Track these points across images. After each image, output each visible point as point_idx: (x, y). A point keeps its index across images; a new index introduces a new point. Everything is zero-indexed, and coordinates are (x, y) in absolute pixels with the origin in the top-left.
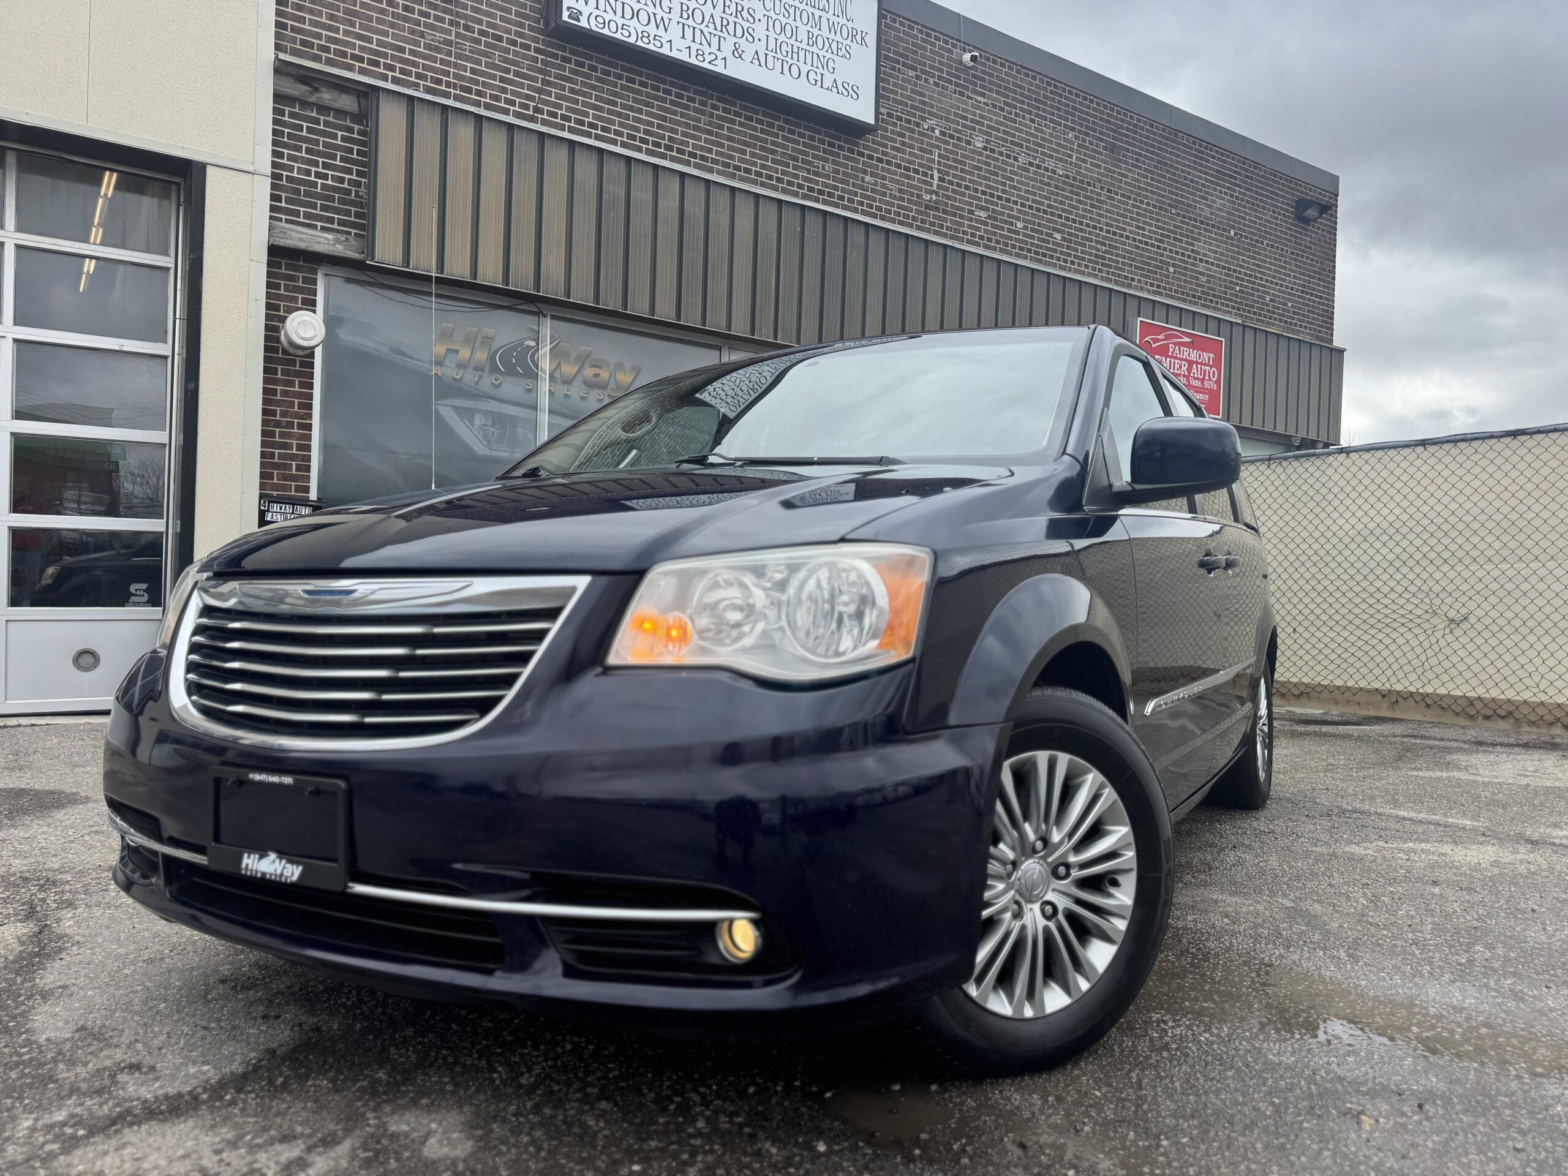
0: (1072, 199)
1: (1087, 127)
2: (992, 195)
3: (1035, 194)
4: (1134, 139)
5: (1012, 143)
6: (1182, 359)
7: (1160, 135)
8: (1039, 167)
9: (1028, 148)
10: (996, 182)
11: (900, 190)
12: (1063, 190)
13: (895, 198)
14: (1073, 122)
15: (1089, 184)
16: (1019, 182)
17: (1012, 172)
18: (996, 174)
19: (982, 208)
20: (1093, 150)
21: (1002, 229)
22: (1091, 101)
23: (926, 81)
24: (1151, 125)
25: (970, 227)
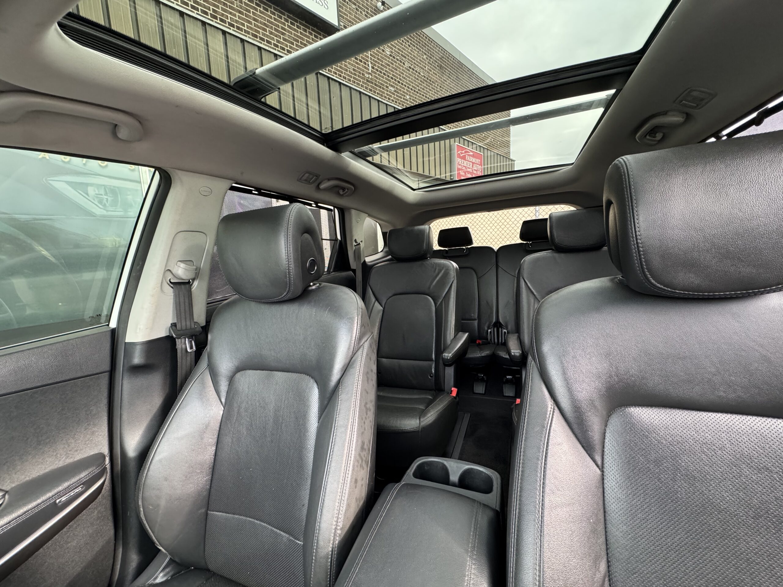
0: (427, 88)
1: (431, 54)
2: (395, 80)
3: (412, 83)
4: (448, 64)
5: (402, 55)
6: (470, 162)
7: (457, 65)
8: (413, 69)
9: (408, 59)
10: (397, 73)
11: (354, 70)
12: (423, 83)
13: (352, 73)
14: (425, 50)
15: (433, 82)
16: (406, 76)
17: (403, 70)
18: (396, 70)
19: (392, 86)
20: (434, 66)
21: (401, 98)
22: (432, 42)
23: (361, 12)
24: (454, 59)
25: (387, 95)
